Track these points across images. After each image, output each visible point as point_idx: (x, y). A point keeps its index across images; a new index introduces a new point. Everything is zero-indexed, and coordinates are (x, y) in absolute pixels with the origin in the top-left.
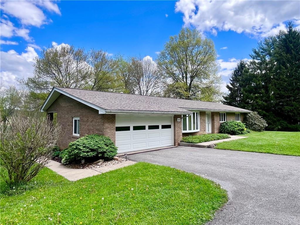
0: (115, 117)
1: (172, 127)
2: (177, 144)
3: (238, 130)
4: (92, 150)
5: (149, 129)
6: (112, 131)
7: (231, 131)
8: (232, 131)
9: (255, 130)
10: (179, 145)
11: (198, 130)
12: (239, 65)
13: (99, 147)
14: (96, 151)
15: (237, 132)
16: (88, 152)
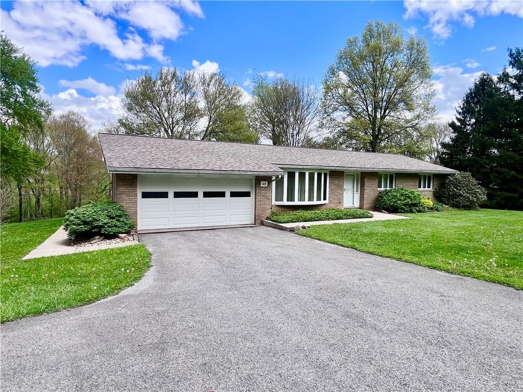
0: (136, 178)
1: (253, 195)
2: (259, 222)
3: (405, 205)
4: (85, 223)
5: (204, 197)
6: (130, 198)
7: (390, 205)
8: (392, 206)
9: (457, 206)
10: (262, 224)
11: (327, 202)
12: (478, 83)
13: (94, 219)
14: (90, 224)
15: (402, 209)
16: (79, 225)
